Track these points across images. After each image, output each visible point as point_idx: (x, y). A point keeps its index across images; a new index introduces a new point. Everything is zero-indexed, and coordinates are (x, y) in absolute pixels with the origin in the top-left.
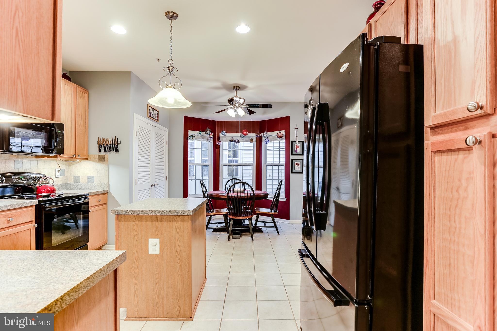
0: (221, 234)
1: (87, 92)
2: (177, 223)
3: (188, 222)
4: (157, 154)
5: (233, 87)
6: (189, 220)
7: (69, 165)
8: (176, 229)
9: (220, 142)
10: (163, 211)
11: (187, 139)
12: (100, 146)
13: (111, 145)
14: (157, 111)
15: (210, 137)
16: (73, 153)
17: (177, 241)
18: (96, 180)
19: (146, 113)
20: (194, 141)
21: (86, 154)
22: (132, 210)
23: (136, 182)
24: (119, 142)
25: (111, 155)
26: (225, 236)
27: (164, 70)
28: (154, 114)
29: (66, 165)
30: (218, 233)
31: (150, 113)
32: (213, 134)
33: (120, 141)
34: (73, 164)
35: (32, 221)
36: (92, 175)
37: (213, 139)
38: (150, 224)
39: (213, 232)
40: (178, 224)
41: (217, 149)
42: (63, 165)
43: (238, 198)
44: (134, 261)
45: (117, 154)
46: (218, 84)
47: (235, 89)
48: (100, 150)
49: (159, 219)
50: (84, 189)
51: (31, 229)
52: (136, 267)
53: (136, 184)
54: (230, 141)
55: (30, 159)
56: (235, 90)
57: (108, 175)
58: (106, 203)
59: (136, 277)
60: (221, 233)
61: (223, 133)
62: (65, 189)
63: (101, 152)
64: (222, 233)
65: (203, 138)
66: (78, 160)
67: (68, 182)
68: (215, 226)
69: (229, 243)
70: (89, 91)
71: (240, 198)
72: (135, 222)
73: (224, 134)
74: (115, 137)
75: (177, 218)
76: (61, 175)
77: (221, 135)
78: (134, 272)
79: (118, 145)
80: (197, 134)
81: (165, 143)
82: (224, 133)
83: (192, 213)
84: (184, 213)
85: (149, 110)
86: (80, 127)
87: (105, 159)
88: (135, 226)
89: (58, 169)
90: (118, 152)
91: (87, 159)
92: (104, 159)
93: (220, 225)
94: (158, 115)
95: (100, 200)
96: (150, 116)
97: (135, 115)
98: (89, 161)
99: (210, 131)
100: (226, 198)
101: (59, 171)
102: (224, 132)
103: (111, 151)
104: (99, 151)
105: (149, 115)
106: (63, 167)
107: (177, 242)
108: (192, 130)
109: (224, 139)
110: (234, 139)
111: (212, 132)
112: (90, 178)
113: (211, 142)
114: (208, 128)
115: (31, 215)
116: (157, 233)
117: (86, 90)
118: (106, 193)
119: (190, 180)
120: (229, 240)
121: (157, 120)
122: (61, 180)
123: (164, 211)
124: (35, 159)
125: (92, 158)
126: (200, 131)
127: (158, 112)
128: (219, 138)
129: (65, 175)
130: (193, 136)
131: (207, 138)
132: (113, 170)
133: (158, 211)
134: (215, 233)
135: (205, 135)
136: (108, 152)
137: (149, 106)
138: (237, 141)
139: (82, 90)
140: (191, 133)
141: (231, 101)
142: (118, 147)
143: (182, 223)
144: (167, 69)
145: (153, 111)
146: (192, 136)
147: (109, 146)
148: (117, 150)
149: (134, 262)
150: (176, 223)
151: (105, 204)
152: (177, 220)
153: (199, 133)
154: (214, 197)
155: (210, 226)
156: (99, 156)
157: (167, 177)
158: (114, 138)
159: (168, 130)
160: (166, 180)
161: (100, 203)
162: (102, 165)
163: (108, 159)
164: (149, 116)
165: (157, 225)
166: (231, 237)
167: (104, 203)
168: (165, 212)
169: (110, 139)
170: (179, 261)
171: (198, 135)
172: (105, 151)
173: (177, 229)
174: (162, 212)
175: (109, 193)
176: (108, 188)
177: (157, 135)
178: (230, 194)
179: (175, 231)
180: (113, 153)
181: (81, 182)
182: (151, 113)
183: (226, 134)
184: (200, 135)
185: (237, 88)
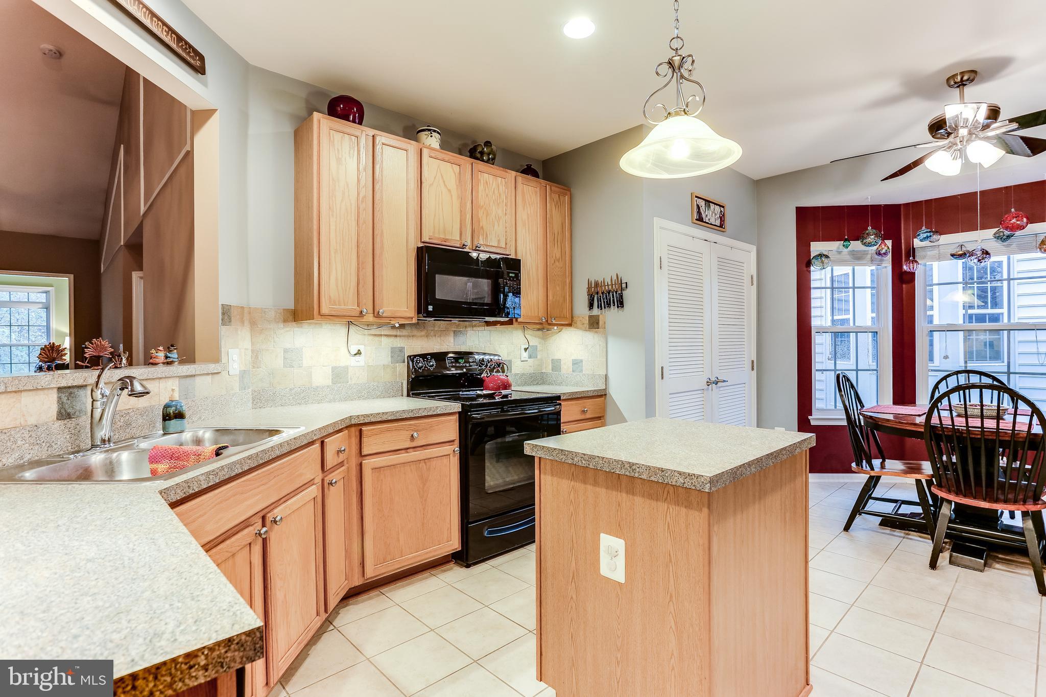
0: (910, 537)
1: (568, 193)
2: (670, 506)
3: (701, 510)
4: (721, 309)
5: (948, 80)
6: (703, 506)
7: (544, 338)
8: (667, 523)
9: (916, 262)
10: (631, 465)
11: (809, 264)
12: (591, 296)
13: (609, 293)
14: (720, 206)
15: (879, 253)
16: (542, 313)
17: (671, 561)
18: (587, 368)
19: (688, 213)
20: (829, 269)
21: (568, 315)
22: (562, 450)
23: (662, 375)
24: (624, 285)
25: (610, 316)
26: (923, 546)
27: (657, 73)
28: (712, 215)
29: (539, 337)
30: (898, 533)
31: (699, 213)
32: (889, 243)
33: (626, 283)
34: (550, 335)
35: (453, 441)
36: (580, 358)
37: (889, 257)
38: (602, 492)
39: (879, 525)
40: (671, 510)
41: (904, 286)
42: (534, 338)
43: (971, 436)
44: (571, 581)
45: (621, 312)
46: (889, 87)
47: (956, 83)
48: (591, 306)
49: (623, 486)
50: (567, 386)
51: (451, 455)
52: (574, 597)
53: (662, 378)
54: (953, 255)
55: (479, 329)
56: (958, 87)
57: (605, 357)
58: (603, 416)
59: (574, 623)
60: (909, 534)
61: (923, 236)
62: (538, 383)
63: (592, 308)
64: (914, 536)
65: (857, 257)
66: (555, 328)
67: (544, 371)
68: (888, 508)
69: (933, 577)
70: (571, 189)
71: (980, 439)
72: (572, 482)
73: (927, 237)
74: (617, 274)
75: (668, 492)
76: (530, 357)
77: (917, 243)
78: (570, 607)
79: (622, 293)
80: (838, 248)
81: (747, 280)
82: (929, 234)
83: (709, 485)
84: (686, 482)
85: (695, 207)
86: (555, 262)
87: (601, 323)
88: (572, 493)
89: (524, 345)
90: (623, 307)
91: (570, 325)
92: (598, 323)
93: (905, 509)
94: (724, 215)
95: (586, 410)
96: (700, 219)
97: (657, 222)
98: (575, 329)
99: (876, 235)
100: (923, 430)
101: (526, 350)
102: (927, 232)
103: (610, 307)
104: (590, 308)
105: (695, 216)
106: (534, 341)
107: (670, 564)
108: (820, 241)
109: (929, 253)
110: (970, 247)
111: (884, 238)
112: (577, 363)
113: (884, 265)
114: (870, 228)
115: (450, 430)
116: (619, 522)
117: (566, 188)
118: (602, 395)
119: (817, 370)
120: (933, 565)
121: (721, 226)
122: (531, 366)
123: (633, 464)
124: (486, 327)
125: (579, 323)
126: (845, 240)
127: (723, 207)
128: (911, 253)
129: (539, 357)
130: (824, 255)
131: (869, 256)
132: (616, 347)
133: (617, 461)
134: (888, 530)
135: (864, 248)
136: (605, 308)
137: (696, 197)
138: (979, 253)
139: (557, 189)
140: (816, 247)
141: (938, 127)
142: (621, 297)
143: (684, 510)
144: (665, 69)
145: (709, 206)
146: (821, 255)
147: (606, 296)
148: (621, 304)
149: (570, 583)
150: (668, 508)
151: (599, 418)
152: (669, 497)
153: (844, 245)
154: (880, 423)
155: (872, 506)
156: (590, 317)
157: (753, 362)
158: (615, 278)
159: (754, 249)
160: (753, 369)
161: (588, 416)
162: (596, 336)
163: (605, 323)
164: (696, 220)
165: (620, 501)
166: (944, 557)
167: (597, 416)
168: (634, 467)
169: (608, 280)
170: (676, 623)
171: (840, 253)
172: (600, 307)
173: (669, 523)
174: (627, 466)
175: (608, 396)
176: (606, 385)
177: (722, 262)
178: (935, 421)
179: (664, 530)
180: (613, 311)
181: (563, 371)
182: (702, 213)
183: (935, 237)
184: (845, 250)
185: (965, 78)
